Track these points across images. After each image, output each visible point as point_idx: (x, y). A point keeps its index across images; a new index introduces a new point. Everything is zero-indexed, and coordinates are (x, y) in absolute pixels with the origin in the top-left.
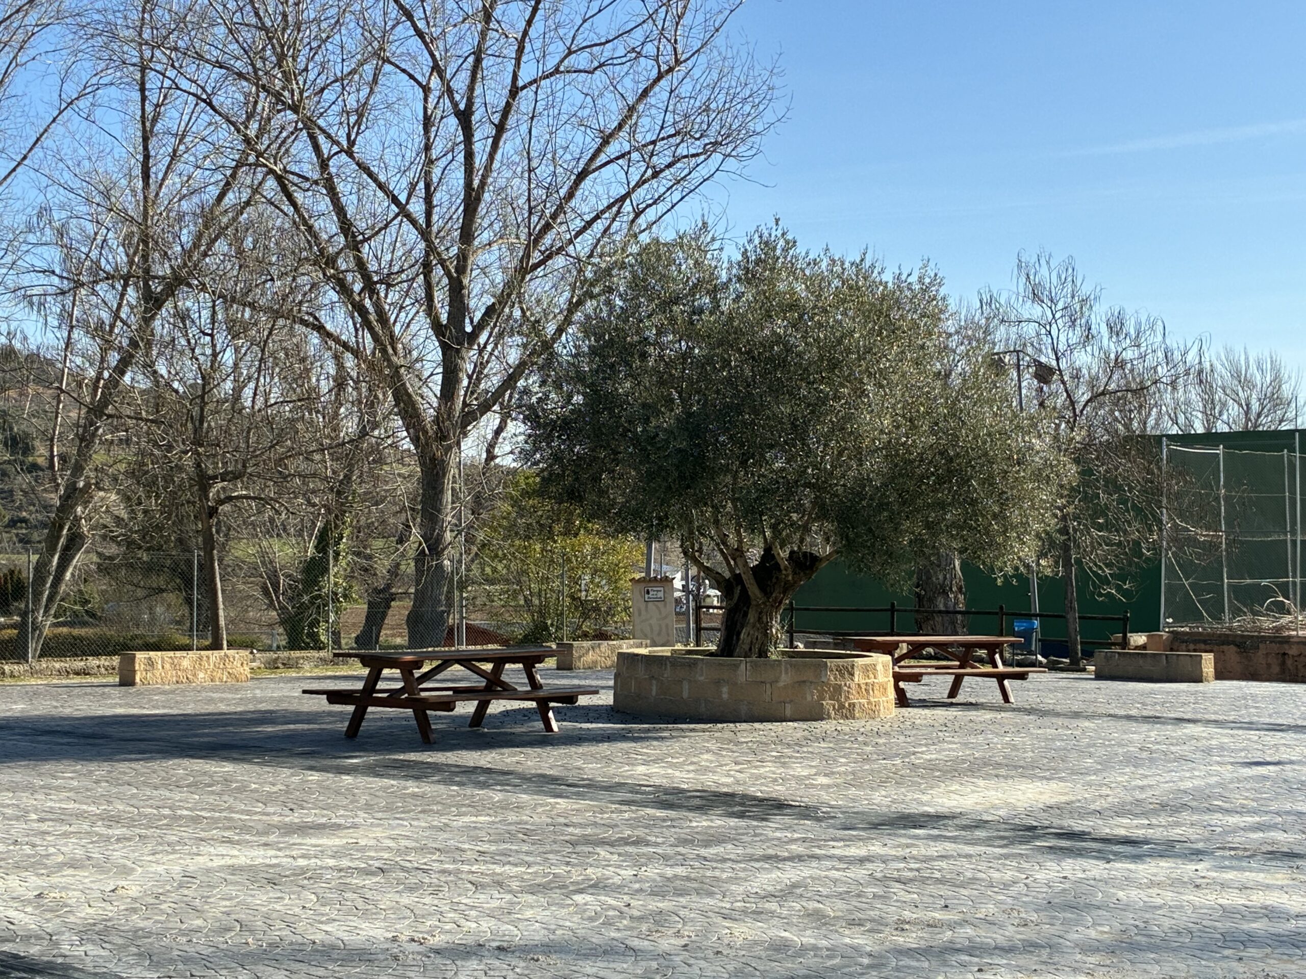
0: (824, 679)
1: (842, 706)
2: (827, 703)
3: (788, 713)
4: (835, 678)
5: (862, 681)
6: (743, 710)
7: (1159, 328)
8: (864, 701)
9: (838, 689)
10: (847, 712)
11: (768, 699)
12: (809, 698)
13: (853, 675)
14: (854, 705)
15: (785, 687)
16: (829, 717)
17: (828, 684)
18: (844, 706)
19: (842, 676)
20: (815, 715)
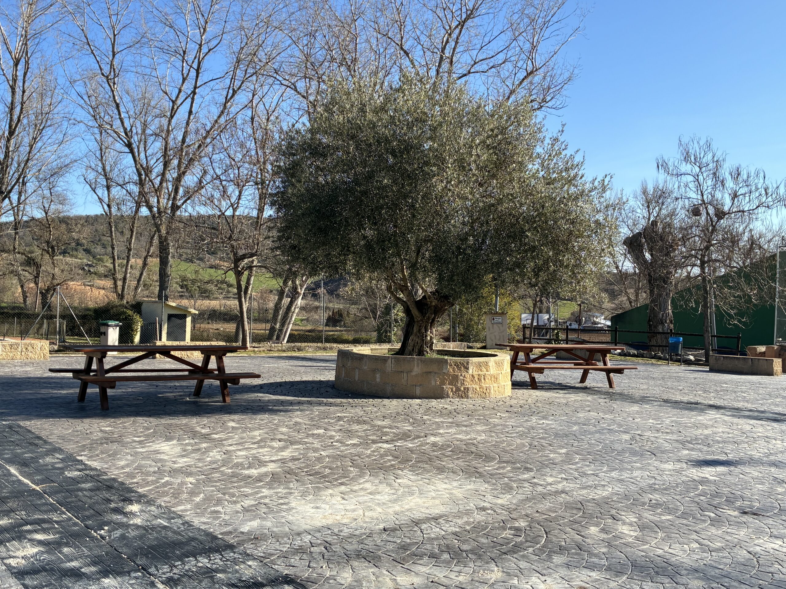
0: (444, 371)
1: (458, 389)
2: (447, 387)
3: (418, 391)
4: (454, 371)
5: (475, 373)
6: (389, 389)
7: (762, 175)
8: (478, 387)
9: (456, 378)
10: (463, 394)
11: (405, 383)
12: (433, 383)
13: (468, 369)
14: (468, 389)
15: (416, 376)
16: (448, 396)
17: (448, 374)
18: (460, 390)
19: (459, 369)
20: (439, 395)
